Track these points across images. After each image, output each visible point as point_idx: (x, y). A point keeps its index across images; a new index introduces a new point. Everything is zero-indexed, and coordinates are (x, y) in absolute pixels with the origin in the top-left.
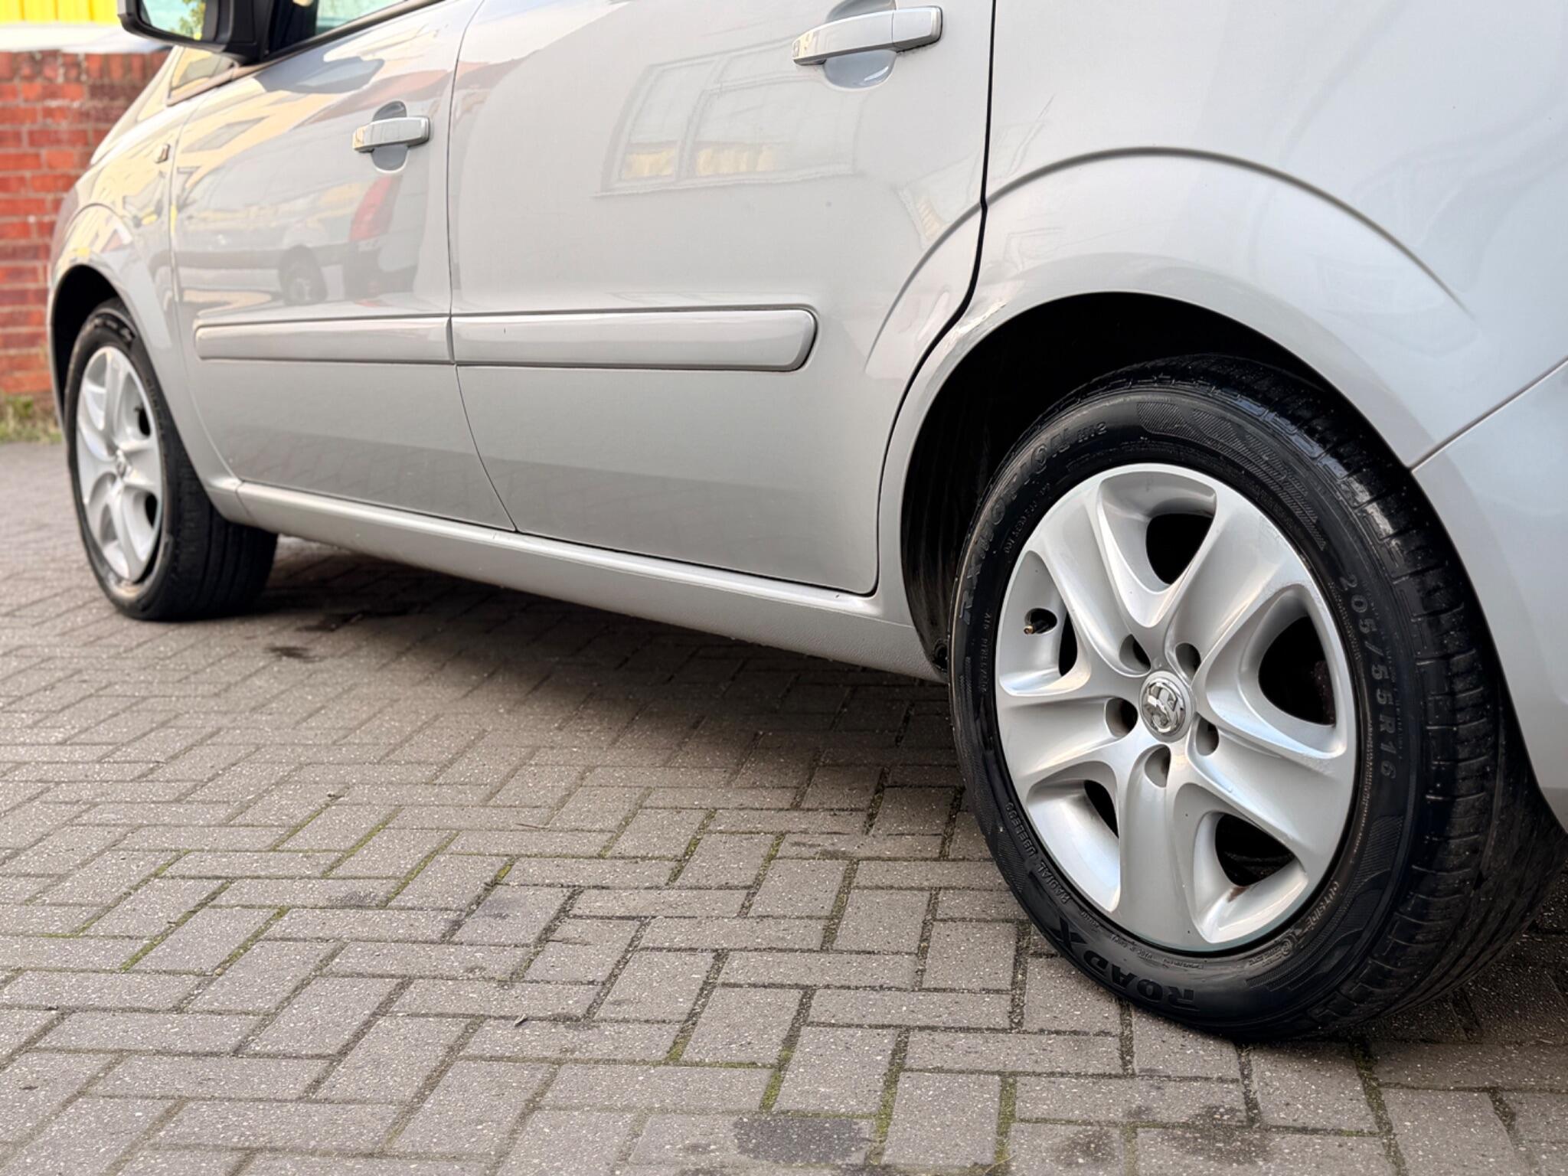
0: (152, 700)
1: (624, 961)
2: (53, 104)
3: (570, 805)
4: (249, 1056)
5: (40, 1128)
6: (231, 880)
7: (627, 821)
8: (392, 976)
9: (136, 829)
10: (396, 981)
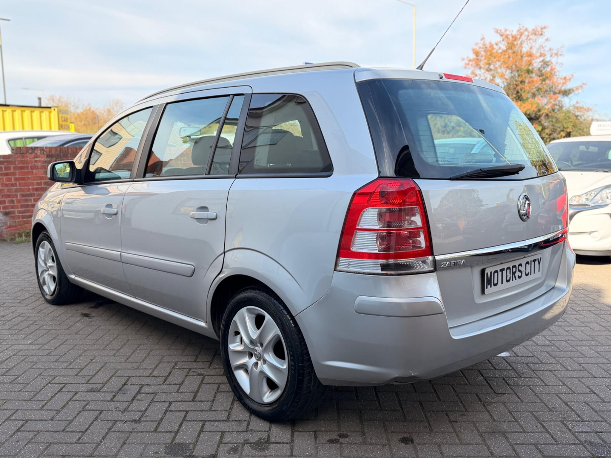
0: (52, 330)
1: (150, 405)
2: (37, 159)
3: (145, 362)
4: (66, 432)
5: (20, 452)
6: (66, 384)
7: (157, 366)
8: (99, 410)
9: (46, 369)
10: (99, 412)
